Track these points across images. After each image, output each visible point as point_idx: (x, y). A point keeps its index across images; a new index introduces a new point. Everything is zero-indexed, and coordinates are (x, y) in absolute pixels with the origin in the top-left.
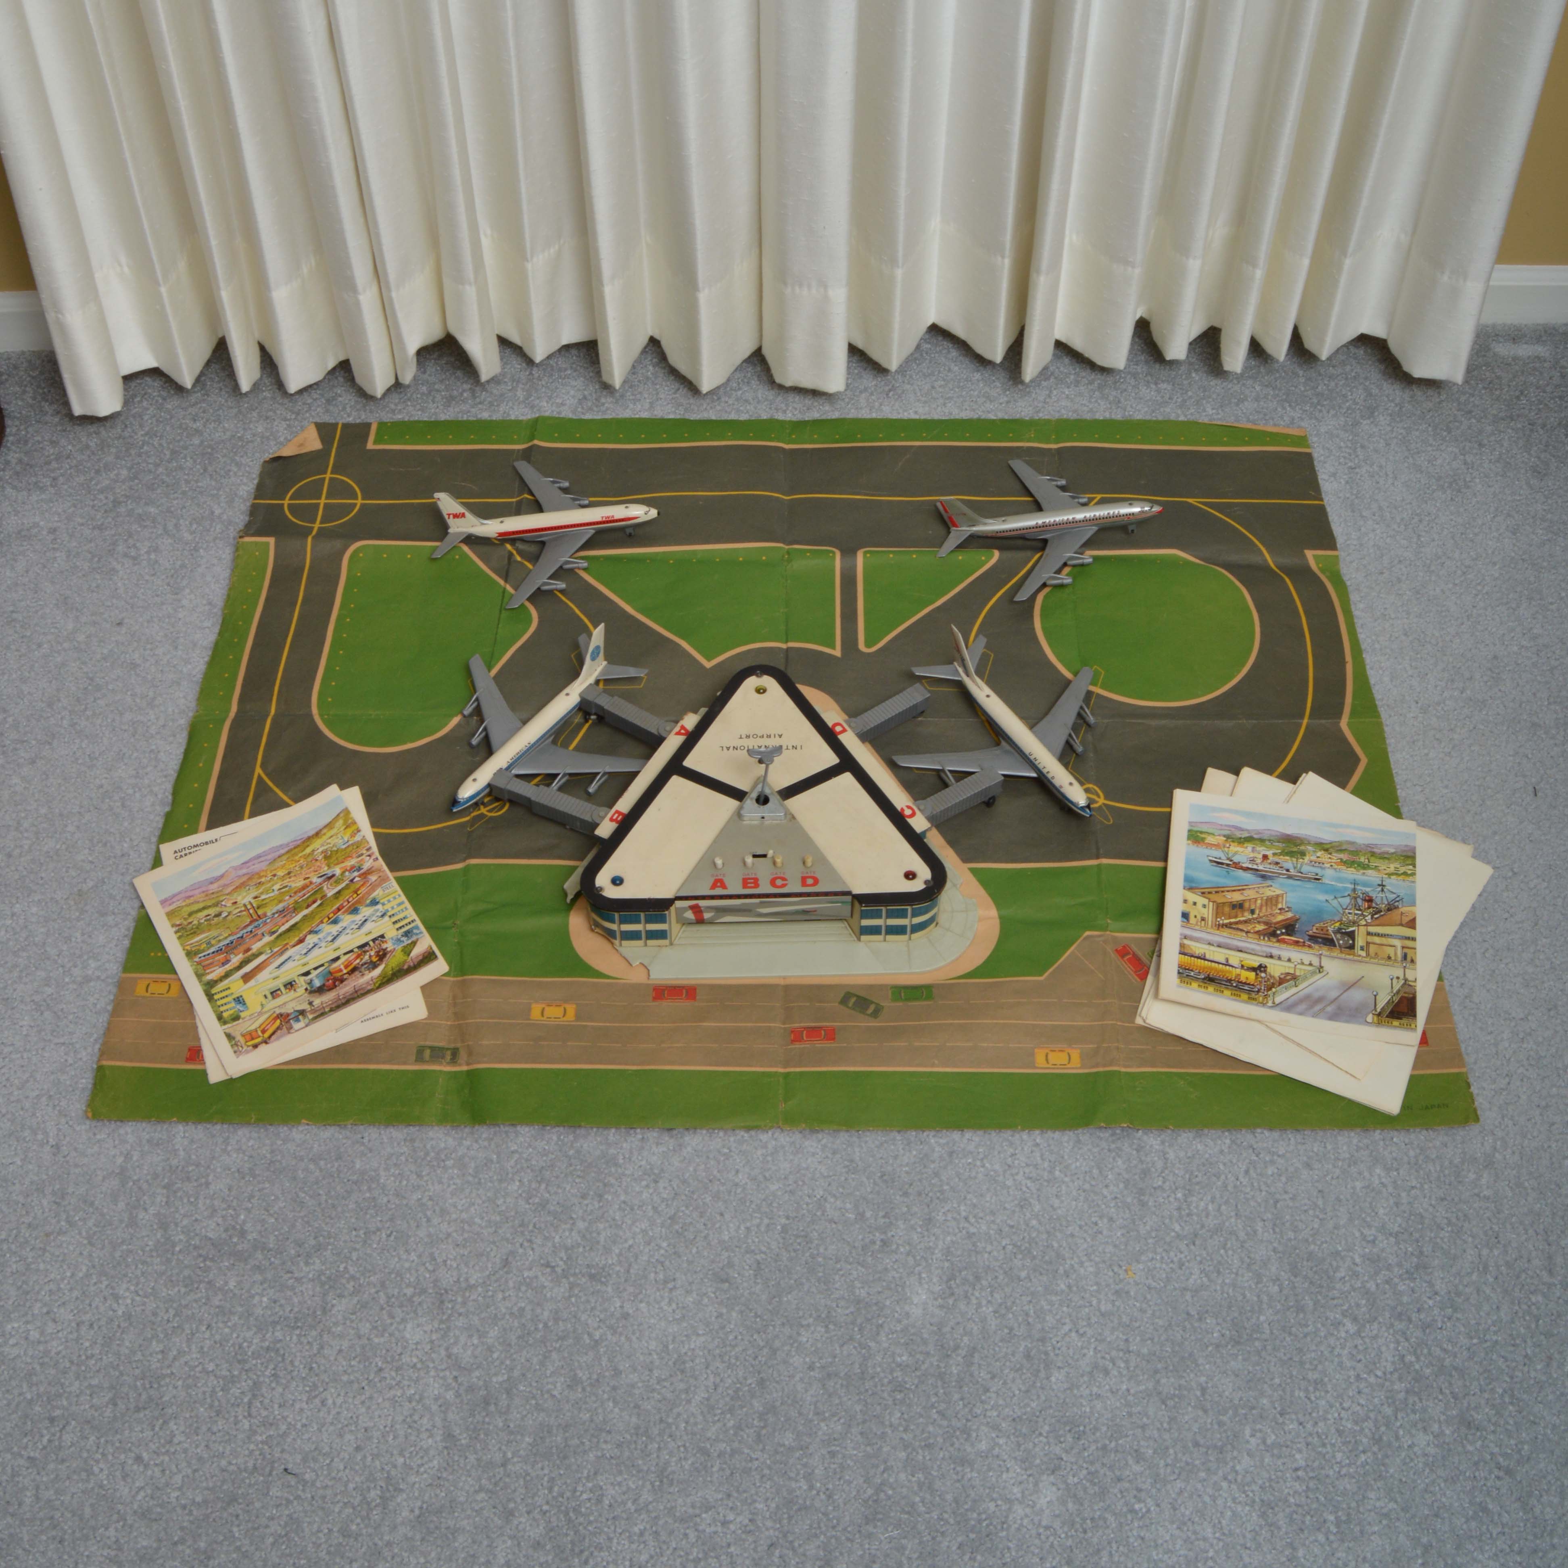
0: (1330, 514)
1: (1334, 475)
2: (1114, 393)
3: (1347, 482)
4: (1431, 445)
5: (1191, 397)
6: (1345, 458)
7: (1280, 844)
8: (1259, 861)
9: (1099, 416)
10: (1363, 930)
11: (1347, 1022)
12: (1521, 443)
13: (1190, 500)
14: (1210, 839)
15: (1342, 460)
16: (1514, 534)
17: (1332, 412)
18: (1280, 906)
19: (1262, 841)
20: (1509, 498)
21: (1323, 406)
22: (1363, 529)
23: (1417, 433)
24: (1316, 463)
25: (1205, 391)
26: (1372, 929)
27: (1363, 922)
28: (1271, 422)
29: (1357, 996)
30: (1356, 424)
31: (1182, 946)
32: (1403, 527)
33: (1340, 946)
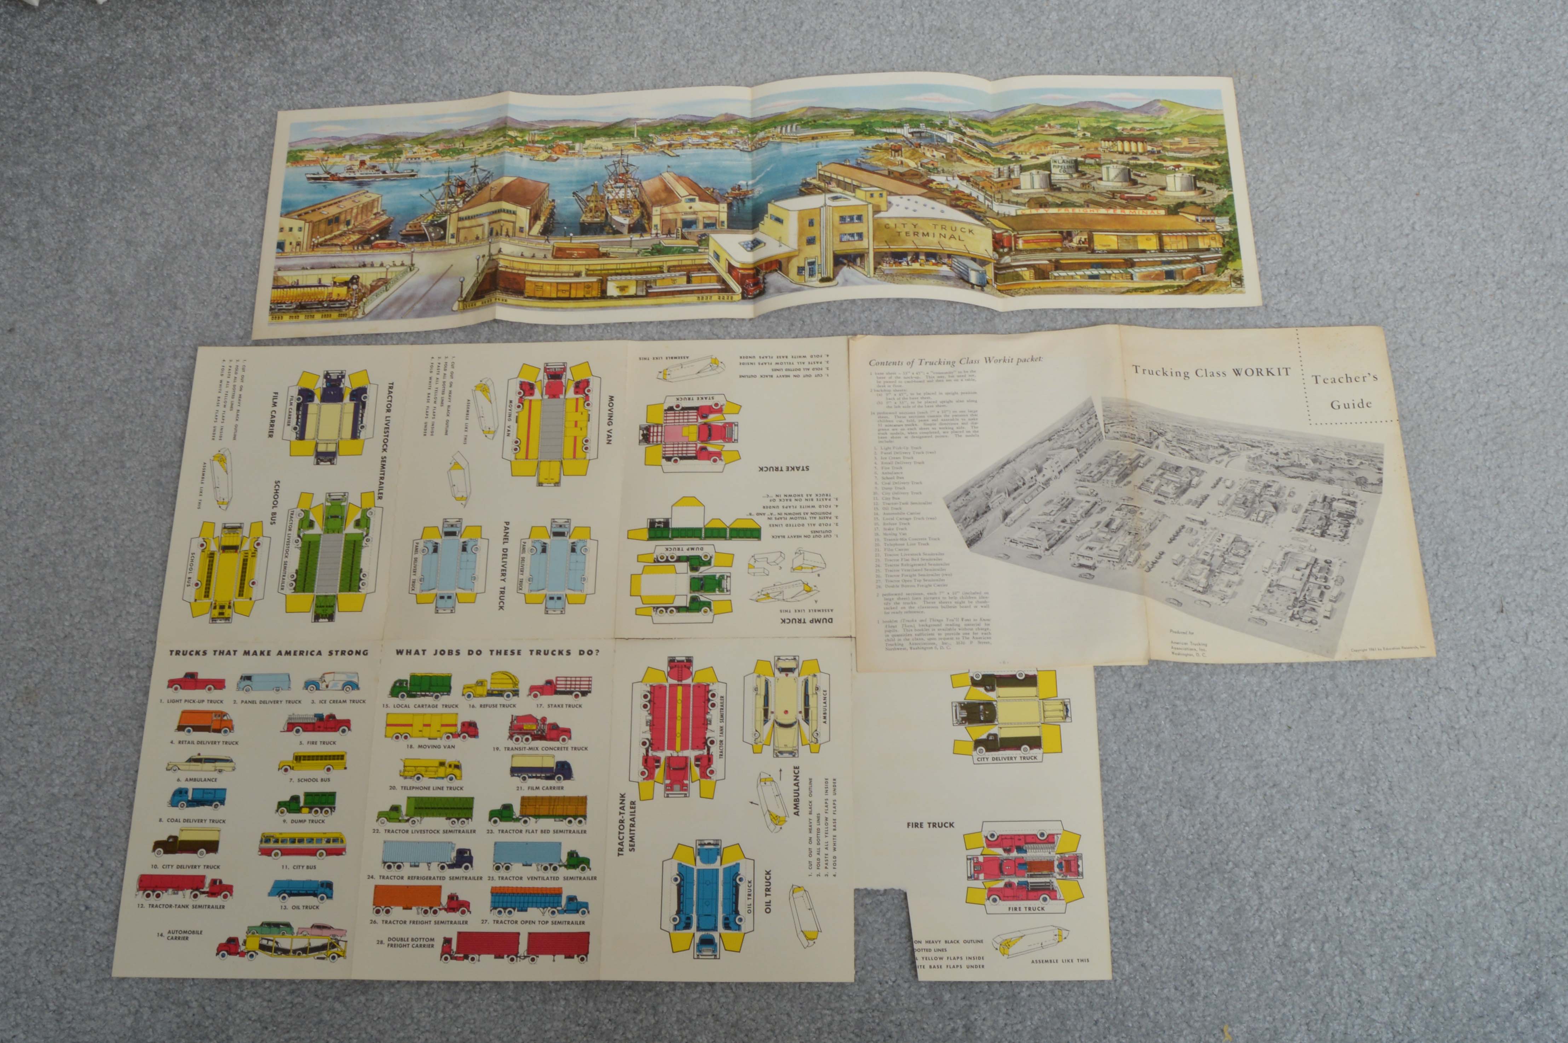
7: (378, 147)
8: (356, 168)
10: (454, 217)
11: (434, 315)
14: (309, 156)
18: (375, 211)
19: (360, 146)
26: (463, 214)
27: (455, 209)
29: (446, 286)
31: (276, 279)
33: (432, 239)
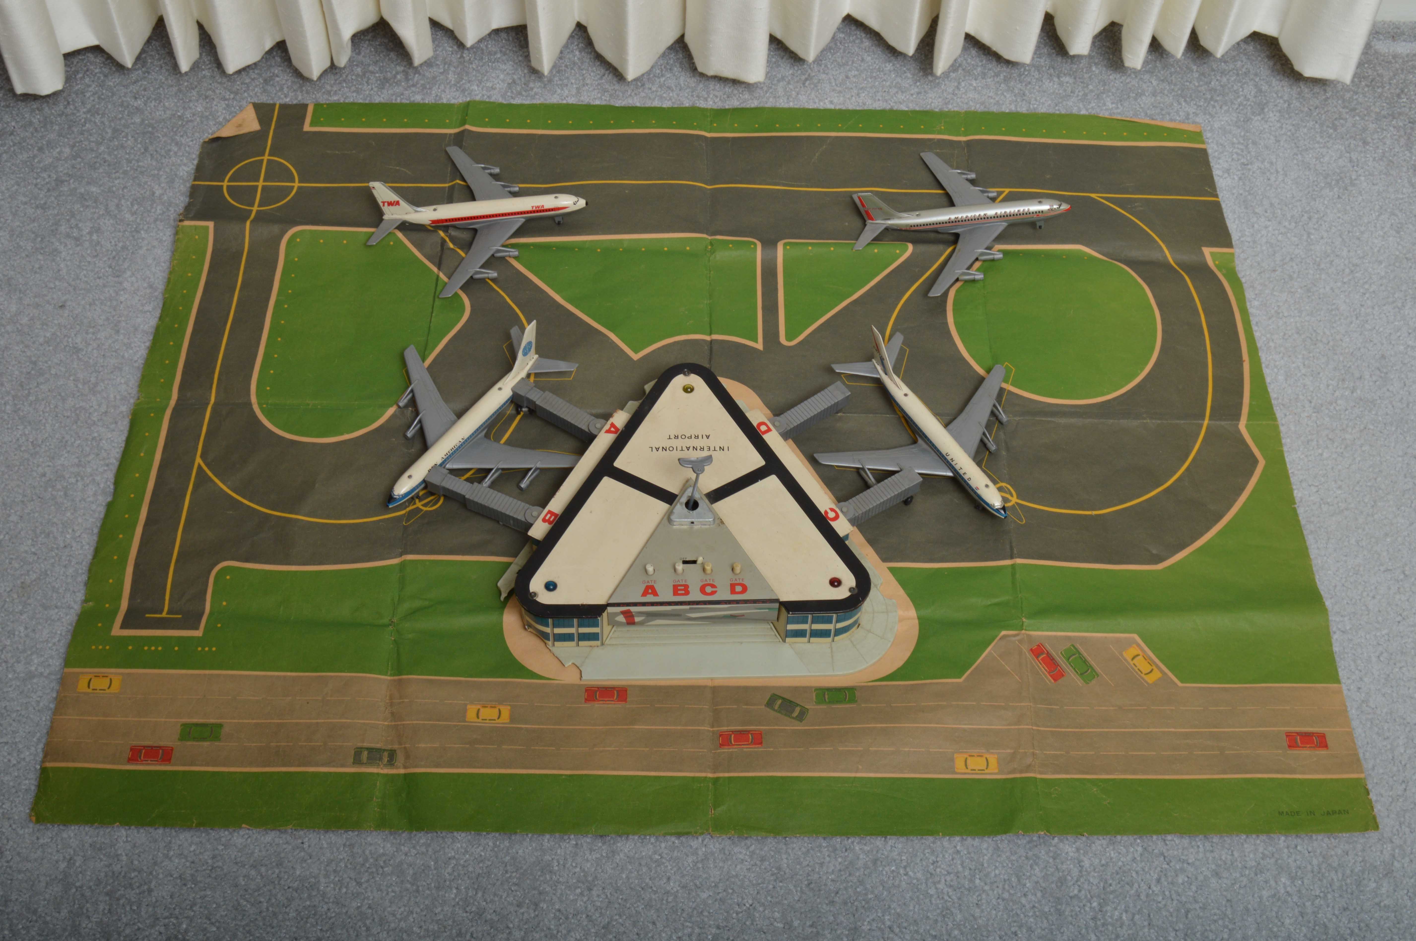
0: (1224, 211)
1: (1228, 171)
2: (1019, 86)
3: (1240, 179)
4: (1318, 142)
5: (1092, 91)
6: (1237, 154)
9: (1005, 108)
12: (1403, 141)
13: (1093, 195)
15: (1235, 156)
16: (1398, 232)
17: (1225, 108)
20: (1393, 197)
21: (1216, 101)
22: (1256, 226)
23: (1305, 130)
24: (1210, 159)
25: (1104, 85)
28: (1168, 118)
30: (1248, 120)
32: (1293, 224)
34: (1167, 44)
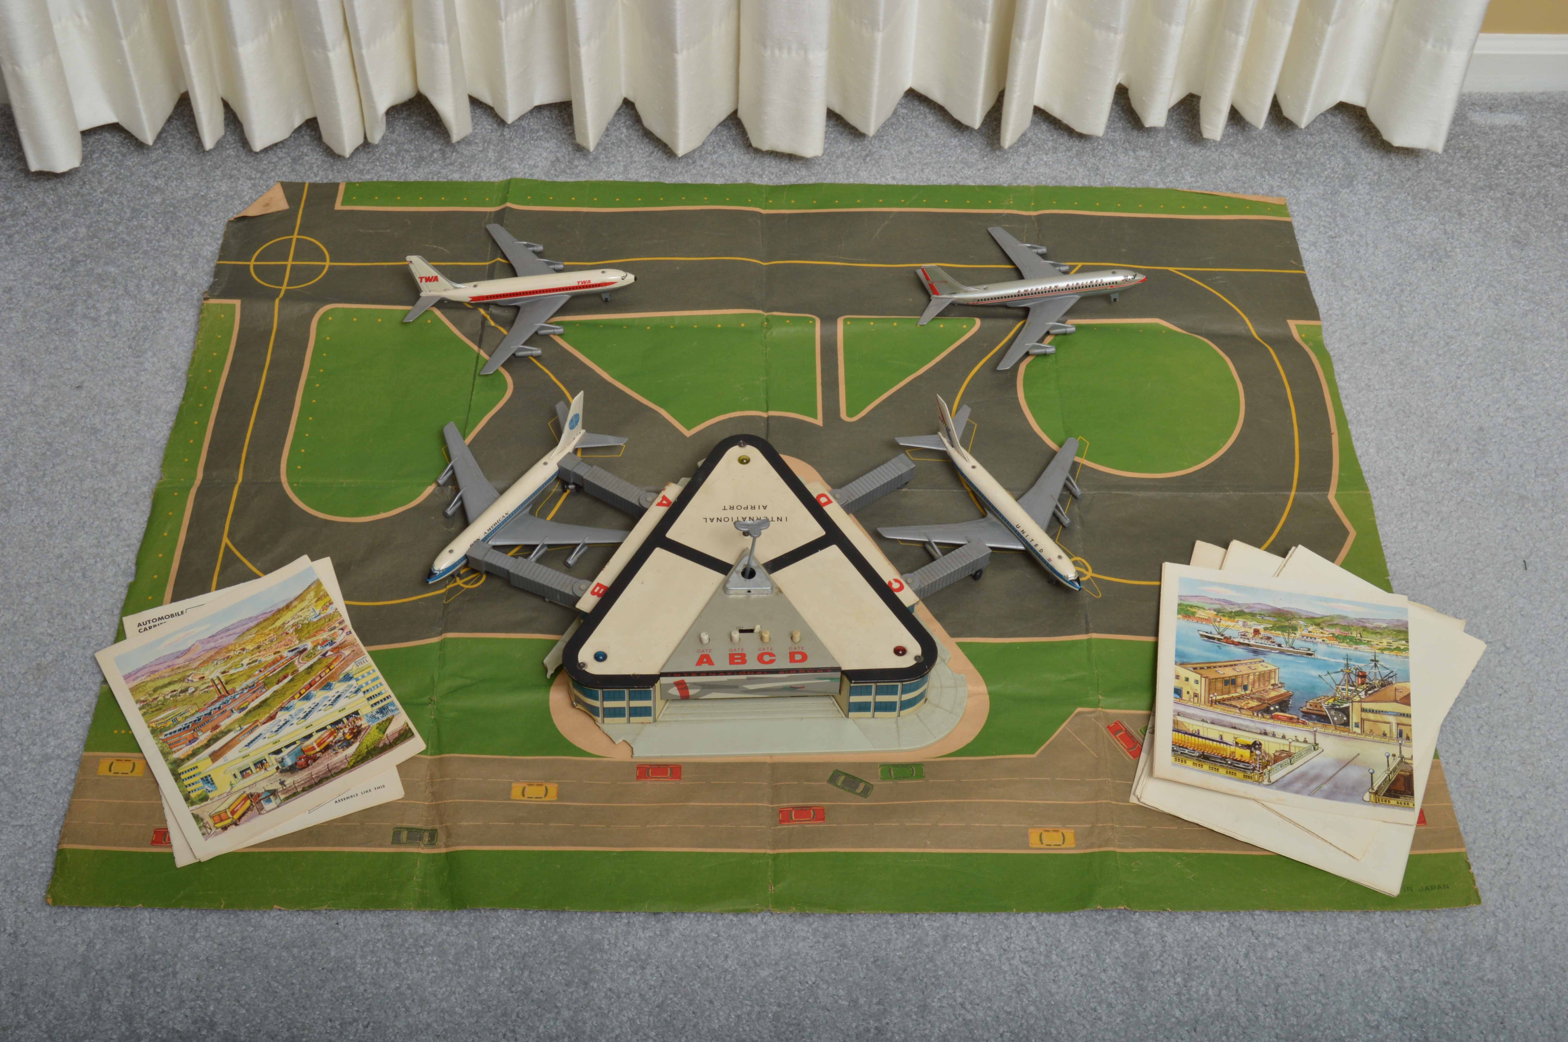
0: (1311, 284)
1: (1314, 244)
2: (1092, 160)
3: (1328, 252)
4: (1411, 215)
5: (1169, 165)
6: (1324, 226)
7: (1271, 619)
8: (1250, 636)
9: (1078, 183)
10: (1357, 706)
11: (1344, 800)
12: (1501, 212)
13: (1172, 269)
14: (1200, 614)
15: (1322, 229)
16: (1497, 304)
17: (1311, 181)
18: (1273, 682)
19: (1253, 615)
20: (1490, 268)
21: (1302, 174)
22: (1345, 299)
23: (1397, 202)
24: (1296, 231)
25: (1183, 158)
26: (1366, 706)
27: (1357, 699)
28: (1250, 191)
29: (1353, 774)
30: (1335, 193)
31: (1175, 722)
32: (1384, 297)
33: (1335, 723)
34: (1248, 114)
